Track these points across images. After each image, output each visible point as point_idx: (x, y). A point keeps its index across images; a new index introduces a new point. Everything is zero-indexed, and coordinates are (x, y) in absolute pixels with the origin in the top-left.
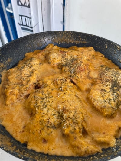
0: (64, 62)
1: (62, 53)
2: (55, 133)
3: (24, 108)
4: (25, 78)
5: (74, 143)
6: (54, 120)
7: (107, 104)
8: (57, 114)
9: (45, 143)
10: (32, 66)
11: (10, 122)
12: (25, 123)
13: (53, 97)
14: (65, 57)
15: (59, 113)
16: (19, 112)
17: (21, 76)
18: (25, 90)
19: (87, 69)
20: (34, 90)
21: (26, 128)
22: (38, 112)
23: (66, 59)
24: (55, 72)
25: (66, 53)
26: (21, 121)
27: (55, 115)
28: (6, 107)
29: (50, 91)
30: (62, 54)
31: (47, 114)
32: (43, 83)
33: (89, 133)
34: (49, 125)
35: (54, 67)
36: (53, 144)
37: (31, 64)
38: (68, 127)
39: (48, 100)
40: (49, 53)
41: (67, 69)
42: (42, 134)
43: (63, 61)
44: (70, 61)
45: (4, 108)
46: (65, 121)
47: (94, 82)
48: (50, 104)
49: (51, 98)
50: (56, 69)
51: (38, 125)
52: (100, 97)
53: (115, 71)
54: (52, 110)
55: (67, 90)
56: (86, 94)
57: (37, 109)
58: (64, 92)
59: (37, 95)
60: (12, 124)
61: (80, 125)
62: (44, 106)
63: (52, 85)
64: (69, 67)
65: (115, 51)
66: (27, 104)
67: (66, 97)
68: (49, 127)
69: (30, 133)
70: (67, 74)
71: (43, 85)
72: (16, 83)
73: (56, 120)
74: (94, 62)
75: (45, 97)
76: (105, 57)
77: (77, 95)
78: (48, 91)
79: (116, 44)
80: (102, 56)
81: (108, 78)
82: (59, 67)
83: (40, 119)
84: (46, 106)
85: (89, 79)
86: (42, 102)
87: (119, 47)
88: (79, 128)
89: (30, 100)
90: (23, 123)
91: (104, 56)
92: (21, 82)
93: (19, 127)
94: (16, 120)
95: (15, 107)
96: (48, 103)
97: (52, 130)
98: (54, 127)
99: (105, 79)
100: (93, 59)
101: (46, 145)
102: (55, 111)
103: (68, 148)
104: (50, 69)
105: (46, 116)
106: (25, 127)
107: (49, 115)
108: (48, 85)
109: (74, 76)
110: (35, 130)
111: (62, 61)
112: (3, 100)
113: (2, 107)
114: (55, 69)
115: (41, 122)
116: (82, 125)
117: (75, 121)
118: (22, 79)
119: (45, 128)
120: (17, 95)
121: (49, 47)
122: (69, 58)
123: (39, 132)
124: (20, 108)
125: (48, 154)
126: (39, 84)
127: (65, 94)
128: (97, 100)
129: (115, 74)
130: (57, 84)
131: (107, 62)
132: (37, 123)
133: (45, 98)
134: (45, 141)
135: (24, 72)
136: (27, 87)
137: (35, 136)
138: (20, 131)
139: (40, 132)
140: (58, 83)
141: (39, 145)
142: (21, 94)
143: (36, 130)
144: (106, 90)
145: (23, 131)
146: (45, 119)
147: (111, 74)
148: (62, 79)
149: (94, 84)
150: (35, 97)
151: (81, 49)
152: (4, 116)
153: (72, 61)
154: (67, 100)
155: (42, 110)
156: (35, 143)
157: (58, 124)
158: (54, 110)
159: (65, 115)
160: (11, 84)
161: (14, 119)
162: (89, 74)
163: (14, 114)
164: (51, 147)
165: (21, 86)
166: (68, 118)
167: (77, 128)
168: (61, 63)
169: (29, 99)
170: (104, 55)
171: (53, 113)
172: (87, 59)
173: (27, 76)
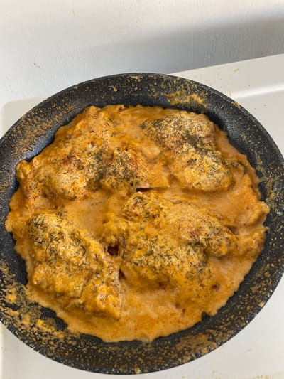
0: (92, 175)
1: (70, 163)
2: (213, 267)
3: (141, 292)
4: (84, 259)
5: (241, 252)
6: (196, 257)
7: (217, 175)
8: (189, 247)
9: (219, 288)
10: (60, 233)
11: (156, 325)
12: (172, 301)
13: (156, 237)
14: (85, 165)
15: (190, 244)
16: (143, 304)
17: (74, 265)
18: (110, 274)
19: (135, 151)
20: (119, 258)
21: (181, 303)
22: (170, 272)
23: (88, 166)
24: (97, 201)
25: (74, 156)
26: (163, 307)
27: (189, 251)
28: (122, 320)
29: (143, 234)
30: (72, 165)
31: (182, 262)
32: (115, 236)
33: (236, 225)
34: (200, 269)
35: (85, 197)
36: (226, 277)
37: (54, 233)
38: (219, 245)
39: (158, 248)
40: (42, 184)
41: (114, 181)
42: (206, 284)
43: (90, 175)
44: (98, 163)
45: (121, 325)
46: (209, 245)
47: (165, 162)
48: (167, 248)
49: (156, 240)
50: (93, 196)
51: (191, 282)
52: (200, 174)
53: (170, 121)
54: (180, 251)
55: (162, 209)
56: (175, 186)
57: (164, 272)
58: (162, 216)
59: (135, 259)
60: (160, 323)
61: (224, 229)
62: (166, 258)
63: (131, 224)
64: (110, 174)
65: (135, 87)
66: (138, 283)
67: (173, 218)
68: (202, 270)
69: (193, 302)
70: (122, 187)
71: (121, 238)
72: (85, 281)
73: (196, 255)
74: (125, 131)
75: (149, 248)
76: (126, 106)
77: (174, 201)
78: (138, 237)
79: (128, 75)
80: (120, 109)
81: (175, 139)
82: (94, 188)
83: (184, 277)
84: (168, 256)
85: (156, 163)
86: (155, 257)
87: (136, 78)
88: (228, 232)
89: (135, 274)
90: (169, 305)
91: (123, 106)
92: (87, 272)
93: (172, 315)
94: (158, 313)
95: (130, 305)
96: (165, 250)
97: (207, 269)
98: (205, 263)
99: (173, 144)
100: (118, 127)
101: (223, 288)
102: (184, 248)
103: (241, 262)
104: (84, 206)
105: (184, 265)
106: (177, 306)
107: (185, 260)
108: (127, 231)
109: (138, 179)
110: (195, 292)
111: (87, 176)
112: (104, 320)
113: (117, 328)
114: (92, 198)
115: (190, 276)
116: (226, 226)
117: (216, 232)
118: (83, 265)
119: (201, 276)
120: (110, 292)
121: (27, 173)
122: (91, 160)
123: (200, 288)
124: (137, 298)
125: (235, 293)
126: (111, 243)
127: (165, 216)
128: (203, 182)
129: (176, 126)
130: (137, 215)
131: (138, 112)
132: (188, 284)
133: (153, 249)
134: (215, 287)
135: (68, 254)
136: (109, 267)
137: (204, 297)
138: (179, 315)
139: (202, 286)
140: (138, 213)
141: (217, 297)
142: (113, 283)
143: (197, 290)
144: (194, 158)
145: (184, 310)
146: (188, 269)
147: (172, 129)
148: (136, 203)
149: (167, 164)
150: (137, 264)
151: (81, 126)
152: (138, 330)
153: (100, 160)
154: (179, 220)
155: (172, 265)
156: (211, 302)
157: (203, 256)
158: (181, 249)
159: (201, 238)
160: (79, 292)
161: (155, 316)
162: (146, 157)
163: (142, 313)
164: (229, 283)
165: (98, 276)
166: (209, 237)
167: (227, 235)
168: (90, 180)
169: (132, 275)
170: (121, 104)
171: (185, 253)
172: (112, 136)
173: (81, 253)
